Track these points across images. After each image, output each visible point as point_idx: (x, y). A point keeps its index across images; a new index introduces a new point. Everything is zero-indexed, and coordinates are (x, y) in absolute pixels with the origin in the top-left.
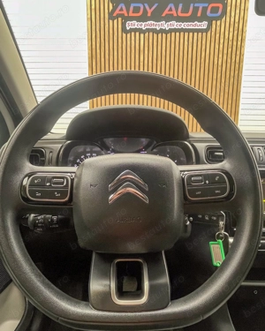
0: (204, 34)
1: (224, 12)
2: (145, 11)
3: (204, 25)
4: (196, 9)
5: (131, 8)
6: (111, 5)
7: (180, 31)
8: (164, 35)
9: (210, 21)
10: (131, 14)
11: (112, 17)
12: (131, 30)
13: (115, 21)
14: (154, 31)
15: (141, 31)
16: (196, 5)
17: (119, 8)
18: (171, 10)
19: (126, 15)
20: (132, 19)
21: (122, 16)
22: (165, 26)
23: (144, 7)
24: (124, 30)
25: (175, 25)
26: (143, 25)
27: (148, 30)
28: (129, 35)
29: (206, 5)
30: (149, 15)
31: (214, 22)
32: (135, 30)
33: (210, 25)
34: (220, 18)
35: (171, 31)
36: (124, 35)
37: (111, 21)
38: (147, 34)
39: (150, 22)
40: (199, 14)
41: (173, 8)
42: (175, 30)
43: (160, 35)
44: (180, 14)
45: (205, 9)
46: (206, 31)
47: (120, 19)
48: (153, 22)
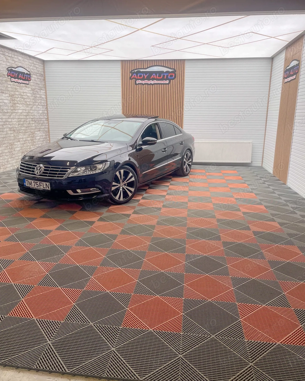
0: (168, 85)
1: (175, 77)
2: (144, 76)
3: (167, 82)
4: (164, 76)
5: (138, 75)
6: (130, 74)
7: (158, 84)
8: (152, 86)
9: (170, 80)
10: (138, 78)
11: (130, 79)
12: (139, 84)
13: (132, 80)
14: (148, 84)
15: (142, 84)
16: (164, 74)
17: (134, 75)
18: (154, 76)
19: (136, 78)
20: (139, 79)
21: (135, 78)
22: (152, 82)
23: (143, 75)
24: (136, 84)
25: (156, 82)
26: (143, 82)
27: (145, 84)
28: (138, 85)
29: (168, 74)
30: (145, 78)
31: (171, 81)
32: (140, 84)
35: (154, 84)
36: (136, 86)
37: (130, 80)
38: (145, 85)
39: (146, 81)
40: (165, 78)
41: (155, 76)
42: (156, 84)
43: (150, 86)
44: (157, 78)
45: (167, 76)
46: (168, 84)
47: (134, 79)
48: (147, 81)
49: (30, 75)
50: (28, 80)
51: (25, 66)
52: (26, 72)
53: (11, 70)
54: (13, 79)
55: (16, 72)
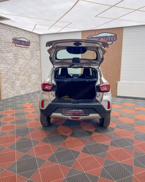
0: (111, 45)
1: (116, 39)
3: (111, 43)
4: (108, 39)
9: (112, 41)
18: (102, 39)
23: (95, 39)
33: (112, 43)
34: (115, 41)
44: (104, 40)
45: (111, 39)
49: (29, 42)
50: (27, 45)
51: (26, 38)
52: (27, 41)
53: (16, 40)
54: (16, 45)
55: (19, 41)
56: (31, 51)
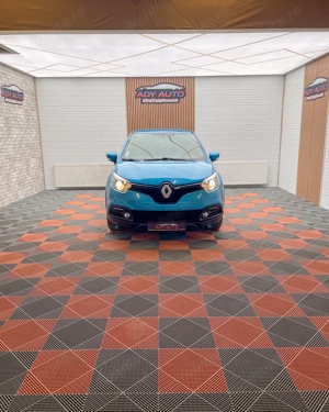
0: (177, 104)
1: (185, 95)
3: (177, 100)
4: (173, 94)
5: (145, 94)
7: (166, 103)
10: (145, 96)
11: (136, 97)
12: (145, 103)
13: (138, 99)
14: (155, 103)
15: (149, 103)
16: (173, 92)
17: (139, 93)
19: (143, 96)
20: (145, 98)
21: (141, 97)
22: (160, 101)
23: (150, 93)
25: (164, 100)
26: (150, 101)
27: (152, 103)
29: (177, 92)
30: (153, 96)
31: (181, 99)
32: (147, 103)
33: (179, 100)
34: (183, 98)
36: (142, 105)
38: (152, 105)
39: (153, 99)
40: (174, 96)
41: (163, 94)
42: (164, 103)
43: (158, 105)
44: (166, 96)
45: (176, 94)
46: (178, 102)
49: (23, 94)
50: (21, 100)
51: (18, 85)
52: (19, 90)
53: (5, 89)
54: (7, 100)
55: (10, 91)
56: (26, 111)
